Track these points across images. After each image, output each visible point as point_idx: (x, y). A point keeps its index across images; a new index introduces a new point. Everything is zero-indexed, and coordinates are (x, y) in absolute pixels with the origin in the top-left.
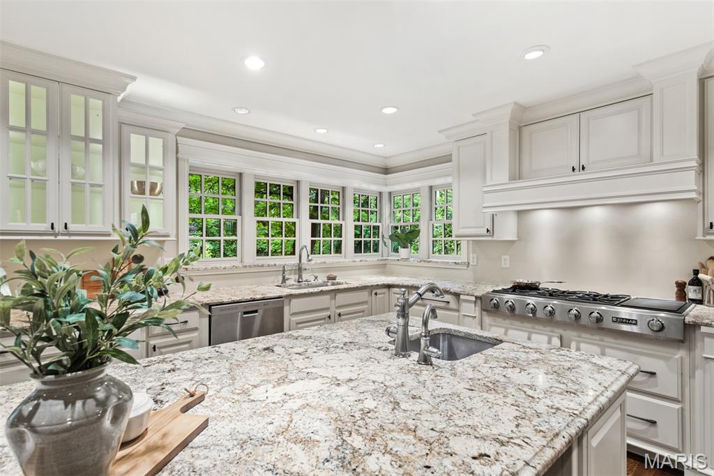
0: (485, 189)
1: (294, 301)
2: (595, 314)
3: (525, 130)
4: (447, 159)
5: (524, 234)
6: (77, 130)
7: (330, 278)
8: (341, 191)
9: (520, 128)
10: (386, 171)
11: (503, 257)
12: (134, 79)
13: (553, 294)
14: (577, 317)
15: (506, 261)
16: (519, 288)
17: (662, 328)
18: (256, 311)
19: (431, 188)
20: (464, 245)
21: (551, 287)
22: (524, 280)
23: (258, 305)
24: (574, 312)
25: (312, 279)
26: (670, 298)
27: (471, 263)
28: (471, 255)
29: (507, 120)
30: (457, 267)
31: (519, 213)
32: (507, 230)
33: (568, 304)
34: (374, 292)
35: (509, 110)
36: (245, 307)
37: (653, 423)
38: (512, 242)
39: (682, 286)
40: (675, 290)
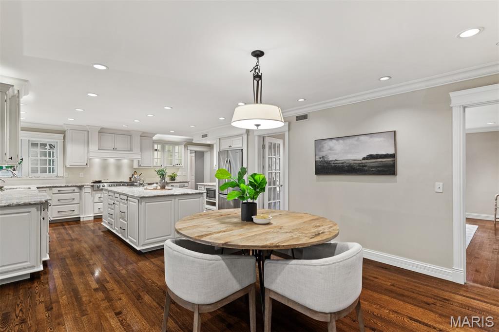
11: (81, 173)
27: (65, 176)
39: (130, 178)
40: (129, 179)
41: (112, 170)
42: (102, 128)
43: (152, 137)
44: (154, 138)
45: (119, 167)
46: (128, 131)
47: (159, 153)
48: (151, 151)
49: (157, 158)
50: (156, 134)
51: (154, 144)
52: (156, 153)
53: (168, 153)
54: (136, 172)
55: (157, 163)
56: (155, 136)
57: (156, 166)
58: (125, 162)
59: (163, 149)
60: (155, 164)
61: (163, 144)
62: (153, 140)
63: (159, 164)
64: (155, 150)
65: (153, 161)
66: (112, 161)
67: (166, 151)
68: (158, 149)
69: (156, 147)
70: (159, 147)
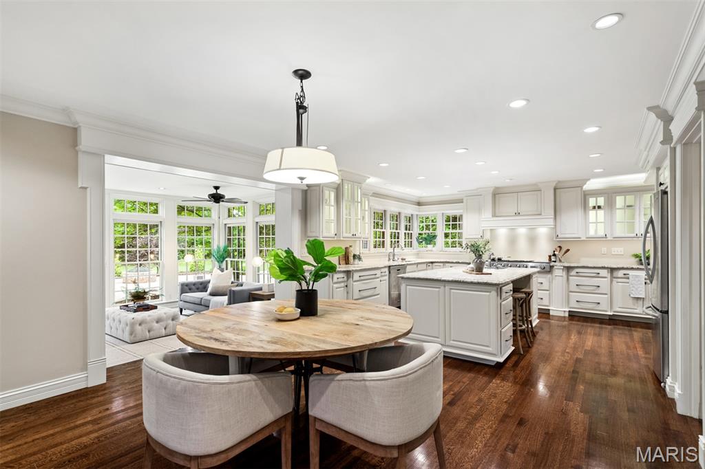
0: (481, 219)
2: (525, 266)
3: (497, 196)
4: (461, 201)
5: (494, 237)
7: (403, 259)
9: (495, 195)
10: (419, 204)
12: (369, 178)
13: (509, 261)
17: (544, 268)
18: (400, 270)
19: (443, 214)
21: (507, 260)
23: (401, 267)
24: (518, 266)
25: (397, 259)
30: (461, 253)
31: (491, 230)
33: (515, 263)
34: (428, 265)
35: (492, 190)
36: (398, 268)
37: (542, 299)
39: (550, 257)
40: (548, 258)
41: (522, 244)
42: (497, 188)
43: (582, 187)
44: (585, 188)
45: (532, 240)
46: (535, 185)
47: (601, 212)
48: (580, 212)
49: (596, 223)
50: (589, 179)
51: (587, 197)
52: (592, 214)
53: (623, 211)
54: (560, 247)
55: (596, 231)
56: (588, 183)
57: (595, 236)
58: (543, 231)
59: (611, 204)
60: (592, 233)
61: (611, 194)
62: (584, 192)
63: (601, 233)
64: (591, 208)
65: (587, 228)
66: (522, 231)
67: (617, 207)
68: (598, 205)
69: (592, 202)
70: (601, 201)
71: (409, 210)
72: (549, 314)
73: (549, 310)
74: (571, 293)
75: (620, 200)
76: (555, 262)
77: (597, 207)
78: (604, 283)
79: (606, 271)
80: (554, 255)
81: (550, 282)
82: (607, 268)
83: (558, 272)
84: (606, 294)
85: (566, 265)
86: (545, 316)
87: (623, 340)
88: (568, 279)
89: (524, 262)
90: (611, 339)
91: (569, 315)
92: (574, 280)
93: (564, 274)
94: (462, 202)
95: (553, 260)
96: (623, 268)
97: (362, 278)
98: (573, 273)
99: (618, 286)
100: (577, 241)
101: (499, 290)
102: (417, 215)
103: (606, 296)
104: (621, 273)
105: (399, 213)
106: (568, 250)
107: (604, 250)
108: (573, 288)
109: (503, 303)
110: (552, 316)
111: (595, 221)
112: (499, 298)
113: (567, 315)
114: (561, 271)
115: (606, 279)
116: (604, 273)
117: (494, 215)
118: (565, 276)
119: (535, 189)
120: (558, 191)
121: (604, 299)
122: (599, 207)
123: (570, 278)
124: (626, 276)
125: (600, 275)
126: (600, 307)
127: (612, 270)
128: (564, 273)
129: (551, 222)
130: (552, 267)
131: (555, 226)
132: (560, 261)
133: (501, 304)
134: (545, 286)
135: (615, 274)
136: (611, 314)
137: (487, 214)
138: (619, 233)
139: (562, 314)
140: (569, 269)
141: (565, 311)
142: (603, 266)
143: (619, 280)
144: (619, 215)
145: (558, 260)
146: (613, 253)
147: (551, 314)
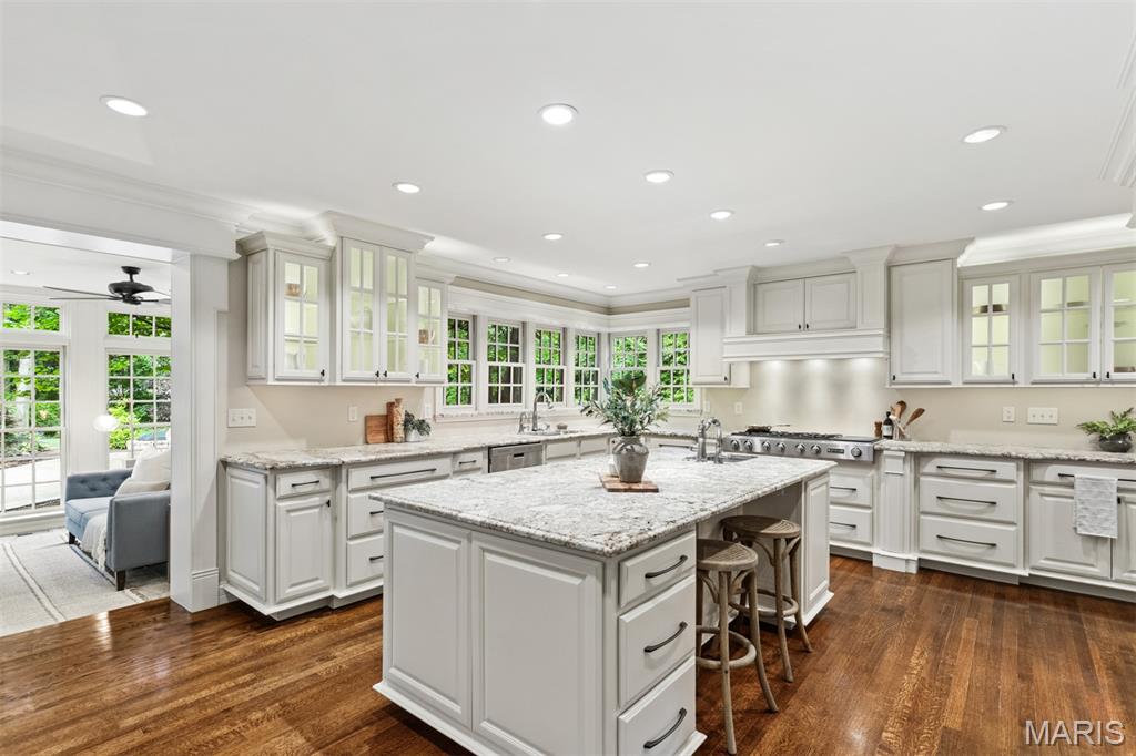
0: (725, 341)
1: (549, 446)
2: (815, 447)
3: (759, 287)
4: (684, 303)
5: (756, 382)
6: (390, 287)
7: (560, 427)
8: (561, 332)
9: (755, 285)
10: (609, 311)
11: (737, 404)
12: (432, 239)
13: (783, 435)
14: (802, 451)
15: (739, 407)
16: (753, 431)
17: (860, 454)
18: (522, 455)
19: (658, 330)
20: (697, 392)
21: (780, 430)
22: (757, 424)
23: (524, 448)
24: (800, 446)
25: (544, 427)
26: (872, 435)
27: (705, 410)
28: (704, 403)
29: (745, 279)
30: (690, 415)
31: (751, 363)
32: (742, 379)
33: (795, 441)
34: (612, 440)
35: (747, 271)
36: (516, 450)
37: (854, 526)
38: (747, 389)
39: (879, 426)
40: (874, 429)
41: (818, 396)
42: (757, 270)
43: (954, 260)
44: (962, 261)
45: (840, 387)
46: (844, 259)
47: (1001, 321)
48: (949, 322)
49: (990, 346)
50: (972, 240)
51: (967, 283)
52: (979, 325)
53: (1057, 316)
54: (902, 404)
55: (989, 366)
56: (970, 249)
57: (984, 379)
58: (863, 366)
59: (1026, 299)
60: (978, 369)
61: (1025, 275)
62: (959, 270)
63: (1001, 371)
64: (977, 311)
65: (965, 361)
66: (818, 366)
67: (1043, 307)
68: (994, 303)
69: (979, 296)
70: (1002, 293)
71: (585, 323)
72: (871, 562)
73: (871, 554)
74: (922, 517)
75: (1050, 291)
76: (890, 437)
77: (990, 309)
78: (1008, 494)
79: (1012, 465)
80: (889, 422)
81: (874, 488)
82: (1016, 459)
83: (892, 465)
84: (1013, 524)
85: (914, 446)
86: (860, 568)
87: (1063, 679)
88: (917, 482)
89: (816, 437)
90: (1025, 676)
91: (920, 569)
92: (932, 485)
93: (908, 470)
94: (688, 306)
95: (885, 433)
96: (1057, 460)
97: (380, 481)
98: (930, 467)
99: (1044, 504)
100: (941, 389)
101: (611, 572)
102: (609, 334)
103: (1012, 528)
104: (1051, 473)
105: (565, 330)
106: (920, 412)
107: (1009, 412)
108: (929, 503)
109: (627, 618)
110: (879, 569)
111: (986, 343)
112: (611, 600)
113: (913, 569)
114: (901, 461)
115: (1013, 486)
116: (1007, 470)
117: (753, 330)
118: (910, 477)
119: (842, 269)
120: (895, 271)
121: (1007, 536)
122: (997, 308)
123: (922, 479)
124: (1066, 481)
125: (997, 476)
126: (996, 555)
127: (1028, 464)
128: (907, 467)
129: (878, 344)
130: (877, 453)
131: (890, 354)
132: (902, 436)
133: (618, 620)
134: (863, 496)
135: (1037, 473)
136: (1025, 573)
137: (737, 328)
138: (1044, 372)
139: (901, 568)
140: (918, 457)
141: (907, 561)
142: (1005, 452)
143: (1048, 489)
144: (1048, 325)
145: (896, 433)
146: (1031, 420)
147: (874, 564)
